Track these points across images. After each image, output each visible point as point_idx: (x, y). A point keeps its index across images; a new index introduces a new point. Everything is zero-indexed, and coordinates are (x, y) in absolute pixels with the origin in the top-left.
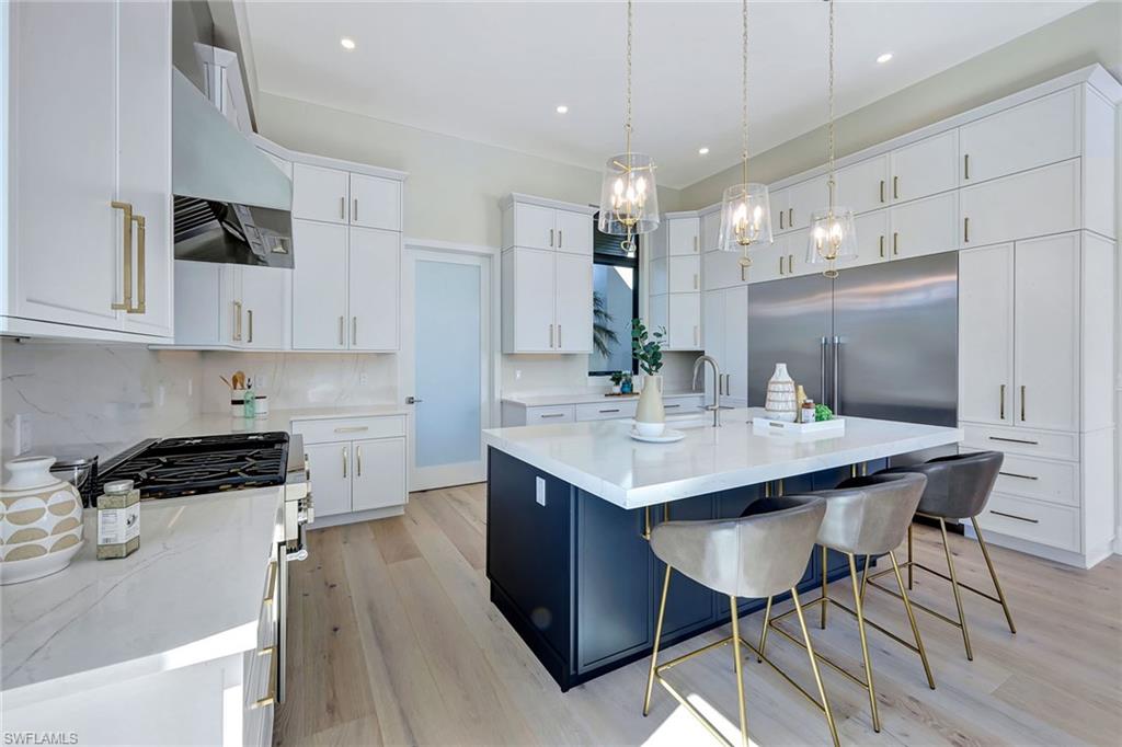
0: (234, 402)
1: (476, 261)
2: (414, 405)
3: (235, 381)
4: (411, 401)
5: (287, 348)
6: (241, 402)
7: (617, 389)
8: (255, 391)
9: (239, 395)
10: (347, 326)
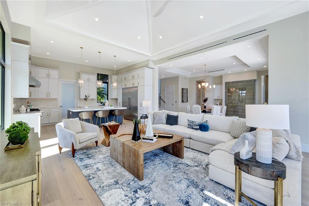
0: (28, 106)
1: (74, 83)
2: (61, 108)
3: (28, 103)
4: (61, 107)
5: (37, 98)
6: (29, 106)
7: (102, 105)
8: (31, 104)
9: (29, 105)
10: (48, 94)
